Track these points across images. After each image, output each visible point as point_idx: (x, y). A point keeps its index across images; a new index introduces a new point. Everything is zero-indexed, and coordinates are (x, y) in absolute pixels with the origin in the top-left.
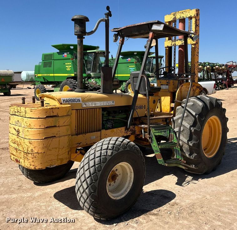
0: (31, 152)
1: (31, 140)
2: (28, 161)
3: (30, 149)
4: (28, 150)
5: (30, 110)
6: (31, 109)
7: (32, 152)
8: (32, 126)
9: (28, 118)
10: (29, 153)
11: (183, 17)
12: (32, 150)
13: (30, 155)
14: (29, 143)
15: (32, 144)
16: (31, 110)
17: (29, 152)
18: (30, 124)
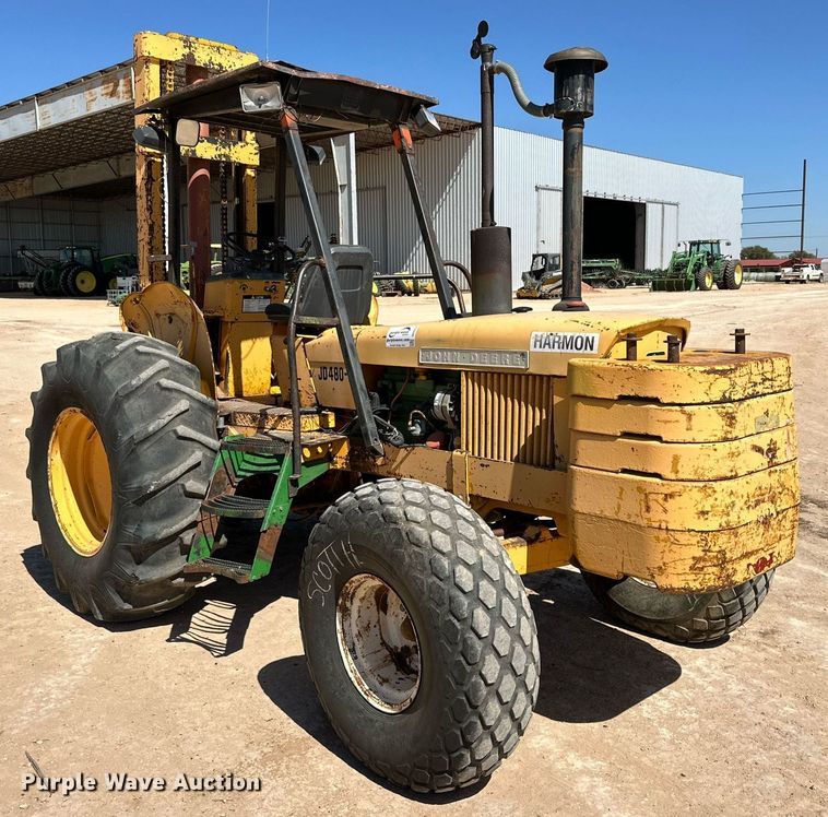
11: (220, 65)
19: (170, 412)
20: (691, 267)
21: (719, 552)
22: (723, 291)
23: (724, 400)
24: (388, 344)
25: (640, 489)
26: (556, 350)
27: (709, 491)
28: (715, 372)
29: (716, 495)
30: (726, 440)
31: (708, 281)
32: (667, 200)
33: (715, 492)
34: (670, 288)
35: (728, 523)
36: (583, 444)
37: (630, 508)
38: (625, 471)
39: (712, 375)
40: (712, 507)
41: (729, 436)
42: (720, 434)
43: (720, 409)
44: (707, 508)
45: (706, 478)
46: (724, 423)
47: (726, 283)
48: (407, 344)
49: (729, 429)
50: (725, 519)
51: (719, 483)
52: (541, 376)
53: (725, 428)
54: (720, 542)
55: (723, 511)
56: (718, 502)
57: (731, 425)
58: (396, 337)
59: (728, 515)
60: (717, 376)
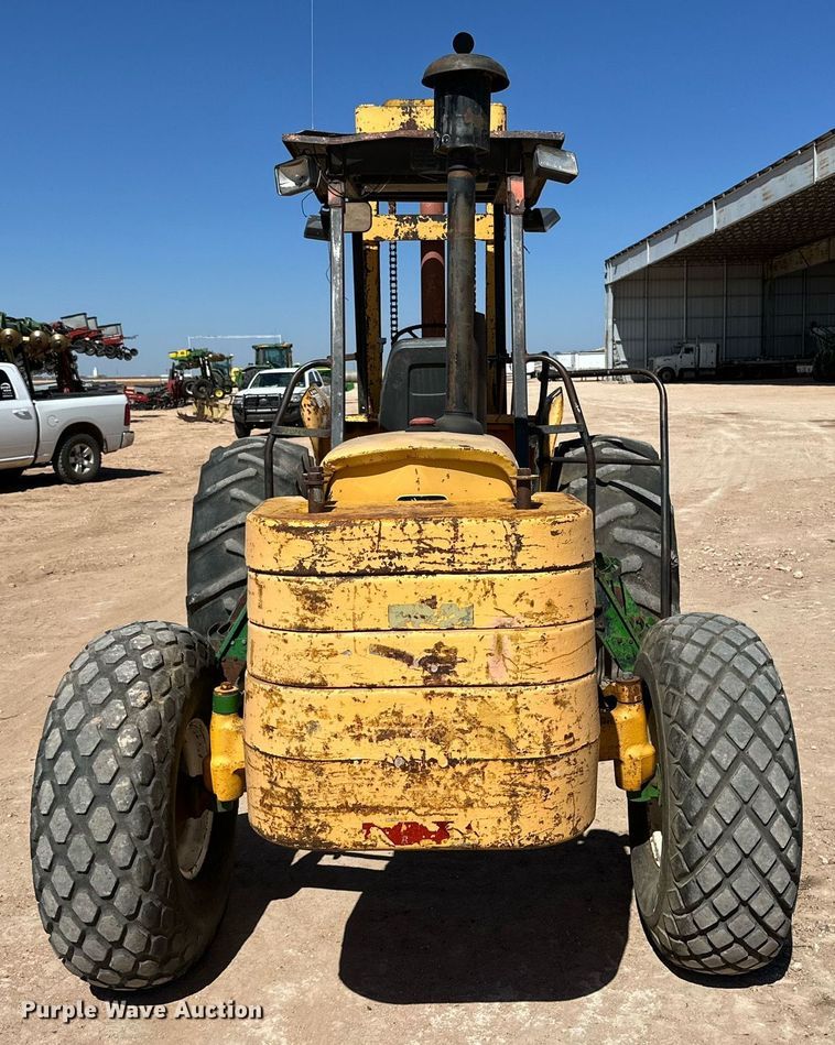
0: (564, 750)
1: (560, 687)
2: (548, 804)
3: (557, 738)
4: (548, 743)
5: (550, 529)
6: (555, 523)
7: (569, 749)
8: (563, 613)
9: (536, 571)
10: (555, 758)
12: (571, 735)
13: (560, 769)
14: (556, 703)
15: (569, 706)
16: (555, 528)
17: (558, 753)
18: (549, 604)
19: (224, 524)
21: (289, 789)
23: (300, 572)
27: (276, 698)
28: (287, 529)
29: (284, 707)
30: (301, 629)
33: (282, 701)
35: (300, 751)
39: (283, 534)
40: (278, 722)
41: (310, 625)
42: (294, 620)
43: (294, 584)
44: (273, 723)
45: (273, 680)
46: (300, 604)
49: (309, 615)
50: (296, 743)
51: (289, 689)
53: (302, 612)
54: (289, 775)
55: (293, 732)
56: (286, 717)
57: (313, 609)
59: (301, 739)
60: (290, 536)
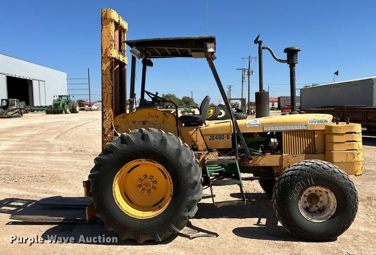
20: (61, 105)
22: (73, 114)
24: (248, 126)
25: (352, 154)
26: (316, 123)
31: (68, 110)
32: (40, 79)
34: (54, 113)
36: (335, 146)
37: (350, 158)
38: (347, 150)
47: (73, 111)
48: (258, 125)
52: (311, 130)
58: (251, 124)
